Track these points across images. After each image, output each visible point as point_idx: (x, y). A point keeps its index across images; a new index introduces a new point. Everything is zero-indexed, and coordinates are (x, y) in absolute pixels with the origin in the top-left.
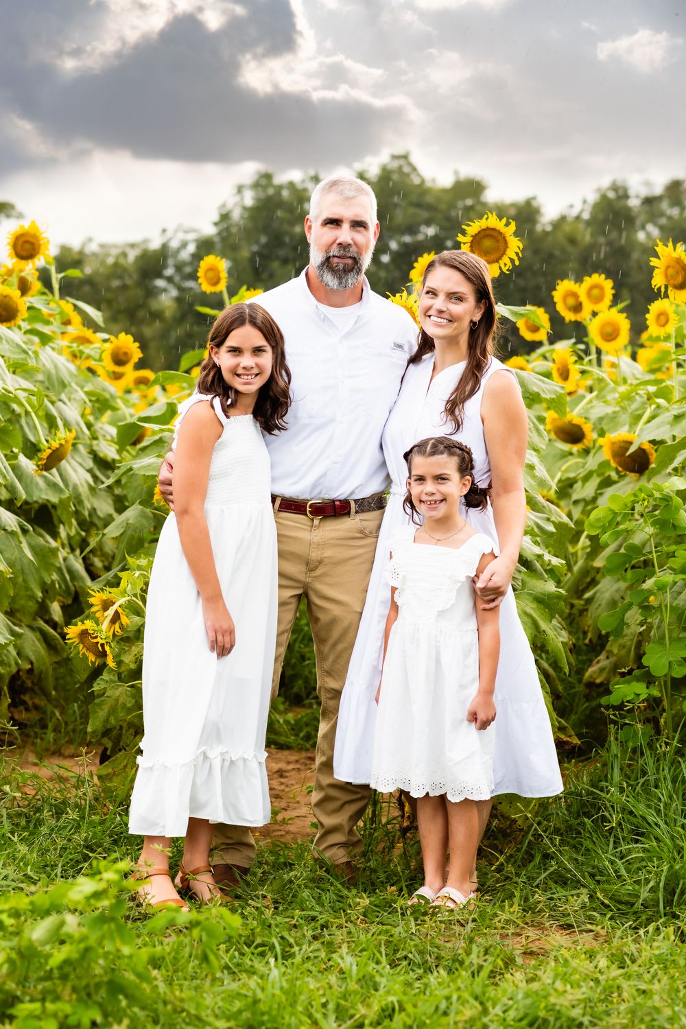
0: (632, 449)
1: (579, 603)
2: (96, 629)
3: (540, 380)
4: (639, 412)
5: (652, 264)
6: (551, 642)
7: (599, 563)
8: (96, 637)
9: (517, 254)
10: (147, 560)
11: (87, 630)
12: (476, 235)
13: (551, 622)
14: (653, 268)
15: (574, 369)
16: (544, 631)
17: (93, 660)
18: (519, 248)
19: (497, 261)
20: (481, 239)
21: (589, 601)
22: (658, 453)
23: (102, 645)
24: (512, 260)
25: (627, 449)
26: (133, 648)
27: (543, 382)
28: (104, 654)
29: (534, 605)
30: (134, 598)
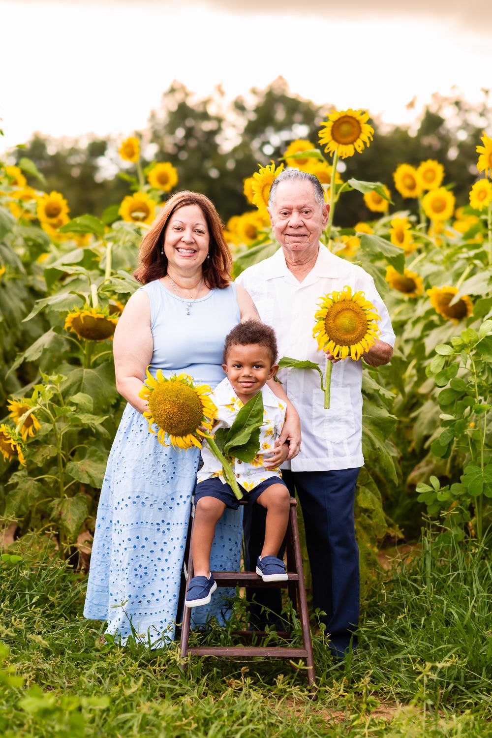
0: (454, 301)
1: (406, 420)
2: (10, 432)
3: (383, 242)
4: (460, 271)
5: (478, 151)
6: (384, 458)
7: (423, 389)
8: (10, 439)
9: (369, 138)
10: (57, 376)
11: (2, 432)
12: (337, 121)
13: (384, 441)
14: (479, 154)
15: (408, 234)
16: (379, 448)
17: (7, 457)
18: (371, 133)
19: (352, 143)
20: (340, 124)
21: (415, 419)
22: (476, 306)
23: (15, 446)
24: (365, 143)
25: (450, 300)
26: (41, 449)
27: (386, 243)
28: (16, 453)
29: (372, 427)
30: (43, 407)
